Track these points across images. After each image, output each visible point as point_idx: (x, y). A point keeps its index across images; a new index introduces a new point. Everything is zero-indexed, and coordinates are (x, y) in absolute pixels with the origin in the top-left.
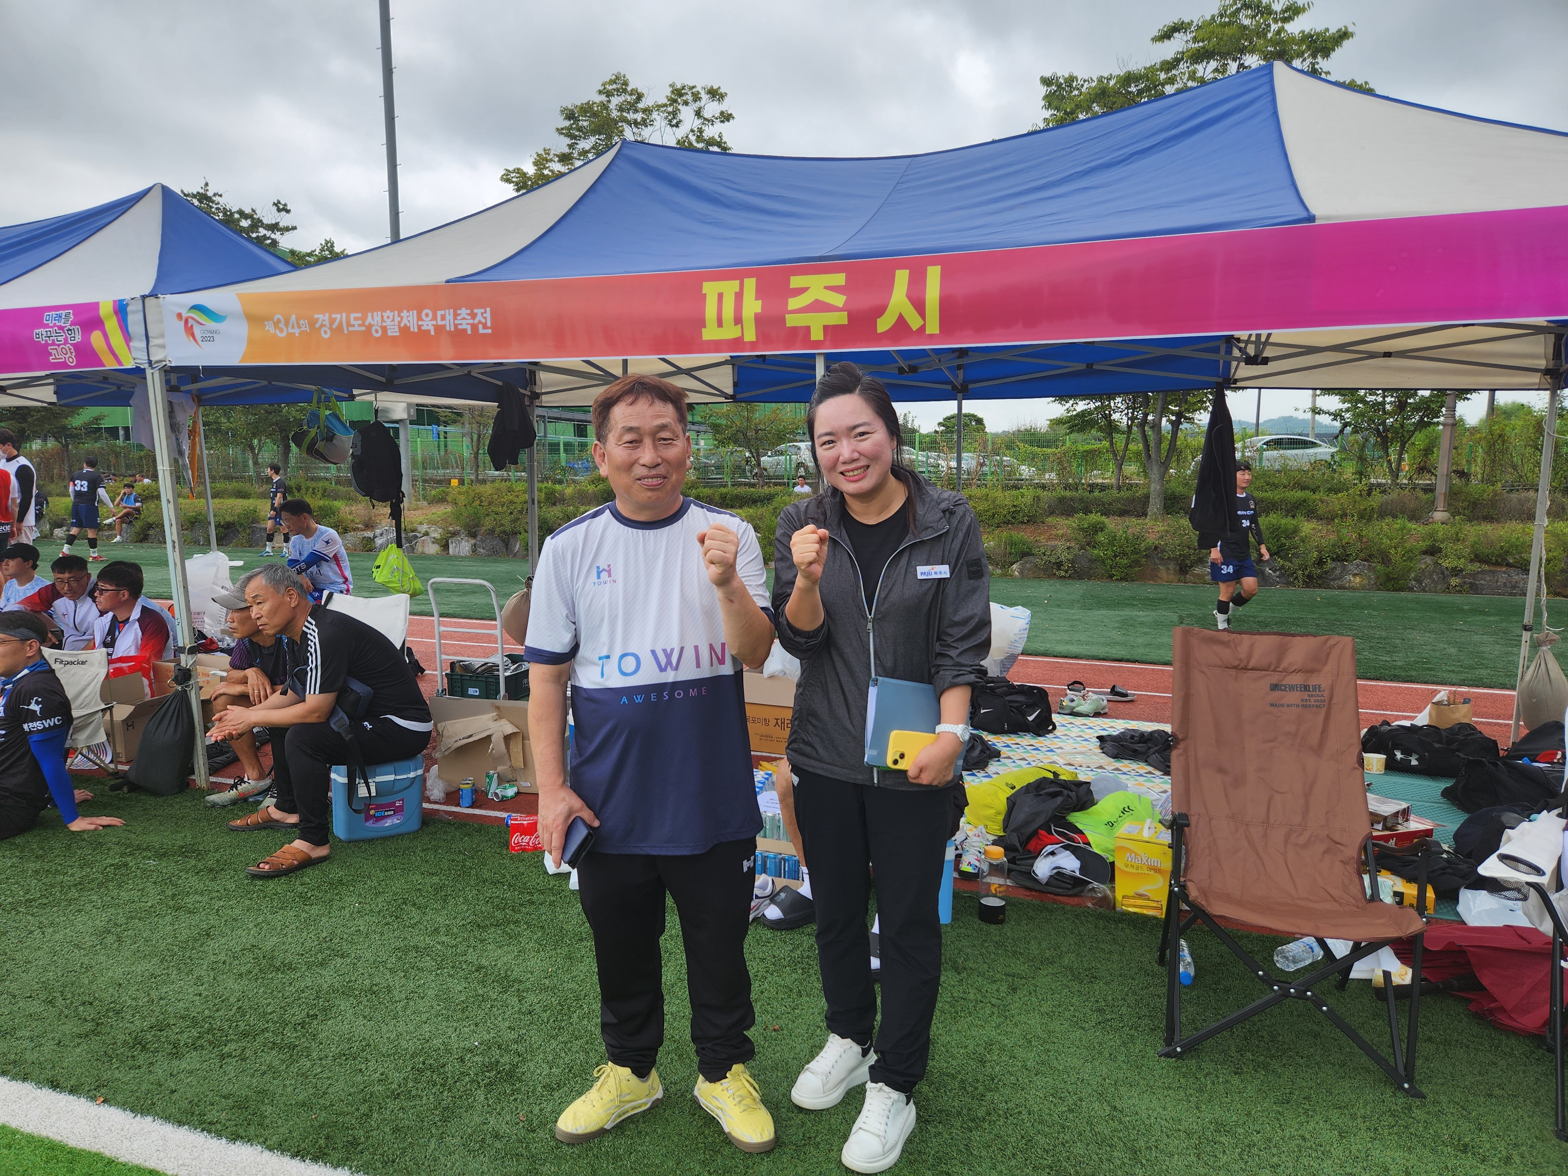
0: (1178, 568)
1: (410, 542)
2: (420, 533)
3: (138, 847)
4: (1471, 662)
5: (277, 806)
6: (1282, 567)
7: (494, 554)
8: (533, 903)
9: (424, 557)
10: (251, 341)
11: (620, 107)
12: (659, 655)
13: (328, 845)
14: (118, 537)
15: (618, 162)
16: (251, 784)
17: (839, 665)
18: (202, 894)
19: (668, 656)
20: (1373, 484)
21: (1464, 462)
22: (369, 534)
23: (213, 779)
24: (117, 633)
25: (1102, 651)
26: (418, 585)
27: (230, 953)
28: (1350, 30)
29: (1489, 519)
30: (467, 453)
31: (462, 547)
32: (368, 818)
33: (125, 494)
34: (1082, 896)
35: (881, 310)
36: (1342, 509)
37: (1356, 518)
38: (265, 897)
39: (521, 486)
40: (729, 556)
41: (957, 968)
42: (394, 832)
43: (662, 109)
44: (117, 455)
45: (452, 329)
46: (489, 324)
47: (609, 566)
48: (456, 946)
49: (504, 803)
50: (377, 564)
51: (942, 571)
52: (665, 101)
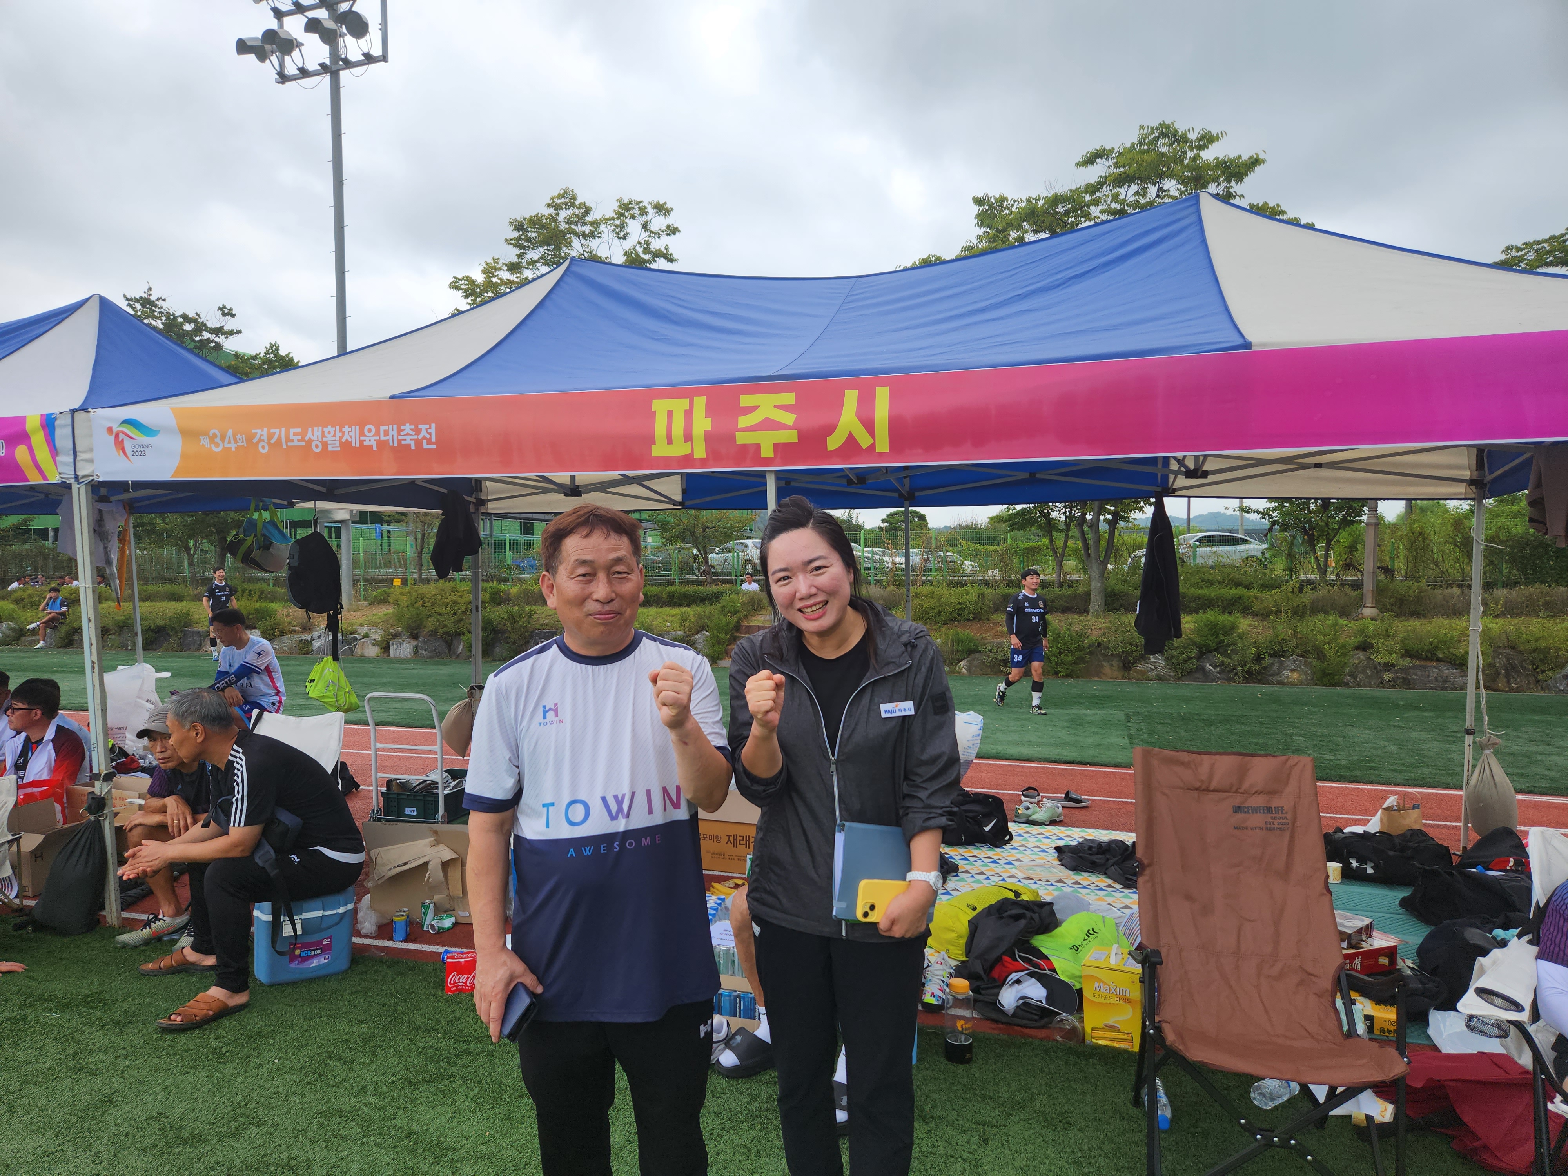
0: (1121, 665)
1: (349, 644)
2: (359, 634)
3: (40, 998)
4: (1412, 760)
5: (195, 947)
6: (1222, 664)
7: (436, 656)
8: (470, 1053)
9: (363, 659)
10: (184, 456)
11: (569, 220)
12: (609, 802)
13: (247, 992)
14: (42, 642)
15: (567, 279)
16: (166, 921)
17: (802, 810)
18: (106, 1052)
19: (620, 802)
20: (1303, 581)
21: (1387, 558)
22: (306, 637)
23: (125, 915)
24: (30, 755)
25: (1053, 753)
26: (354, 699)
27: (133, 1123)
28: (1261, 157)
29: (1416, 614)
30: (410, 553)
31: (404, 649)
32: (293, 958)
33: (51, 598)
34: (1050, 1028)
35: (831, 429)
36: (1276, 606)
37: (1290, 614)
38: (175, 1054)
39: (466, 586)
40: (683, 697)
41: (925, 1116)
42: (323, 972)
43: (609, 222)
44: (46, 557)
45: (396, 444)
46: (433, 440)
47: (556, 704)
48: (384, 1108)
49: (440, 936)
50: (311, 678)
51: (907, 708)
52: (613, 215)
